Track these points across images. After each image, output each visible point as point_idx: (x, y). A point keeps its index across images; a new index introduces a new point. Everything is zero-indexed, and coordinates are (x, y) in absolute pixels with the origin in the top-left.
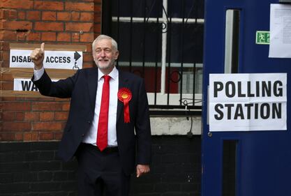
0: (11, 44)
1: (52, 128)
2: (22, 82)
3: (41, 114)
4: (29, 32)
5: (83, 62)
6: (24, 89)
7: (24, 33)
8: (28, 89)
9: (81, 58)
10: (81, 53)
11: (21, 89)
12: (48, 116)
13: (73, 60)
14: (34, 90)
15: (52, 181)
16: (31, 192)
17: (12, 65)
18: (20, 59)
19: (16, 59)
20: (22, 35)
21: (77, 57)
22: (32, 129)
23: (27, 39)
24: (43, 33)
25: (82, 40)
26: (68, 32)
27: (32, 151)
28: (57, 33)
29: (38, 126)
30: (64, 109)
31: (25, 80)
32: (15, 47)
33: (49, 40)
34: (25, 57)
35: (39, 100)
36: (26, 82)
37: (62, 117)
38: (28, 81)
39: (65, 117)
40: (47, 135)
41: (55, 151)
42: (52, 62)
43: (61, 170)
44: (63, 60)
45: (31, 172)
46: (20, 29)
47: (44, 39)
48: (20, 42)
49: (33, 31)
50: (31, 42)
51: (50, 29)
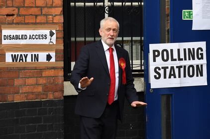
0: (2, 26)
1: (35, 90)
2: (12, 55)
3: (27, 80)
4: (15, 16)
5: (57, 38)
6: (13, 61)
7: (12, 17)
8: (16, 61)
9: (55, 36)
10: (54, 31)
11: (11, 61)
12: (32, 81)
13: (49, 37)
14: (21, 61)
15: (36, 132)
17: (4, 42)
18: (10, 37)
19: (6, 37)
20: (10, 18)
21: (52, 34)
22: (21, 92)
23: (15, 22)
24: (26, 17)
25: (54, 21)
26: (44, 15)
27: (21, 109)
28: (36, 16)
29: (25, 89)
31: (14, 54)
32: (5, 28)
33: (30, 22)
34: (13, 36)
35: (24, 69)
36: (15, 55)
37: (42, 81)
38: (16, 54)
39: (44, 82)
40: (31, 96)
41: (37, 108)
42: (34, 39)
43: (42, 123)
44: (41, 37)
45: (20, 126)
46: (9, 14)
47: (26, 21)
48: (9, 24)
49: (19, 15)
50: (18, 24)
51: (31, 13)
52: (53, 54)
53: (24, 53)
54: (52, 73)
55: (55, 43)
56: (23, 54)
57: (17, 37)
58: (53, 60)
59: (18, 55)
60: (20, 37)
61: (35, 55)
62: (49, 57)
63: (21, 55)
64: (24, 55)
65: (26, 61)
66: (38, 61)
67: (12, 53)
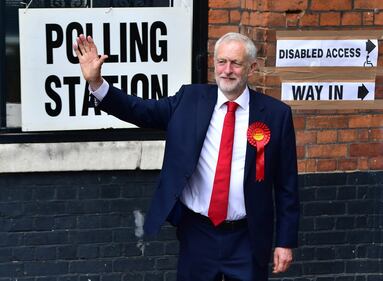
0: (277, 32)
1: (334, 153)
2: (294, 87)
3: (319, 132)
4: (303, 14)
5: (379, 55)
6: (295, 98)
7: (295, 15)
8: (301, 98)
9: (376, 51)
10: (375, 42)
11: (291, 98)
12: (328, 135)
13: (364, 52)
14: (310, 99)
15: (334, 230)
16: (305, 246)
17: (280, 63)
18: (291, 54)
19: (284, 54)
20: (292, 19)
21: (370, 47)
22: (307, 155)
23: (301, 24)
24: (323, 14)
25: (377, 23)
26: (358, 10)
27: (307, 188)
28: (342, 13)
29: (316, 151)
30: (350, 126)
31: (296, 85)
32: (283, 37)
33: (330, 23)
34: (297, 51)
35: (315, 112)
36: (299, 87)
37: (348, 136)
38: (302, 85)
39: (352, 138)
40: (327, 164)
41: (338, 187)
42: (335, 57)
43: (346, 215)
44: (349, 54)
45: (305, 218)
46: (291, 9)
47: (324, 23)
48: (291, 28)
49: (309, 12)
50: (306, 28)
51: (332, 8)
52: (370, 86)
53: (317, 84)
54: (367, 121)
55: (375, 64)
56: (314, 84)
57: (304, 54)
58: (370, 97)
59: (304, 87)
60: (310, 54)
61: (336, 87)
62: (363, 92)
63: (310, 87)
64: (316, 87)
65: (319, 98)
66: (341, 98)
67: (294, 84)
